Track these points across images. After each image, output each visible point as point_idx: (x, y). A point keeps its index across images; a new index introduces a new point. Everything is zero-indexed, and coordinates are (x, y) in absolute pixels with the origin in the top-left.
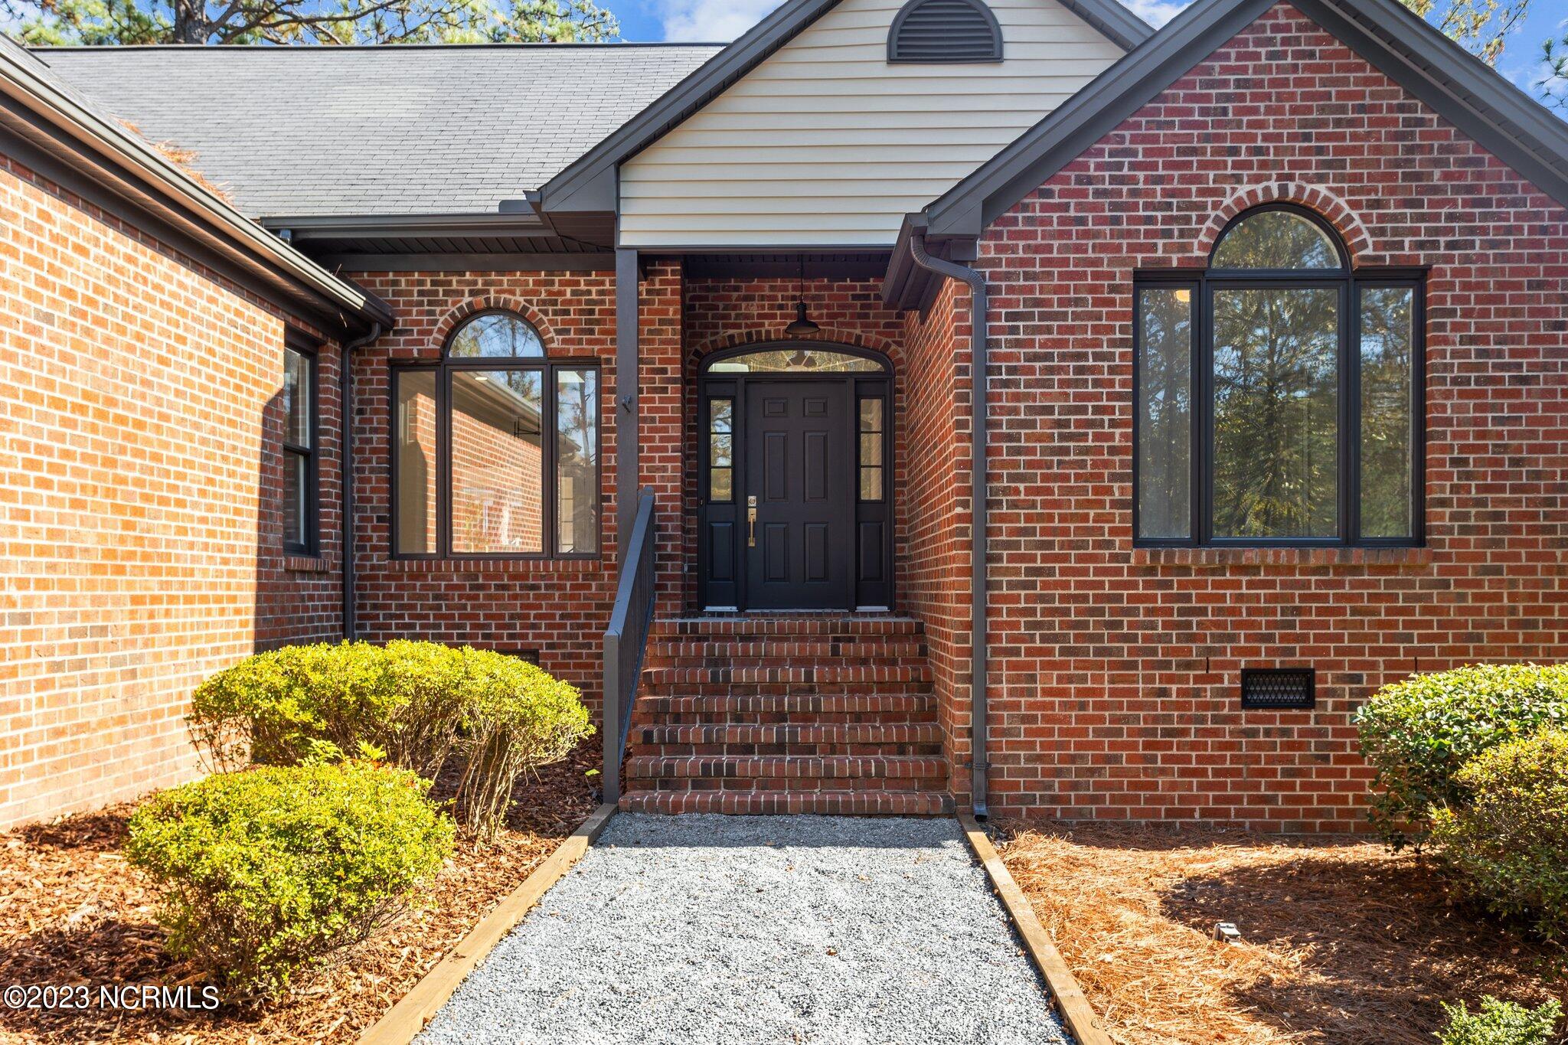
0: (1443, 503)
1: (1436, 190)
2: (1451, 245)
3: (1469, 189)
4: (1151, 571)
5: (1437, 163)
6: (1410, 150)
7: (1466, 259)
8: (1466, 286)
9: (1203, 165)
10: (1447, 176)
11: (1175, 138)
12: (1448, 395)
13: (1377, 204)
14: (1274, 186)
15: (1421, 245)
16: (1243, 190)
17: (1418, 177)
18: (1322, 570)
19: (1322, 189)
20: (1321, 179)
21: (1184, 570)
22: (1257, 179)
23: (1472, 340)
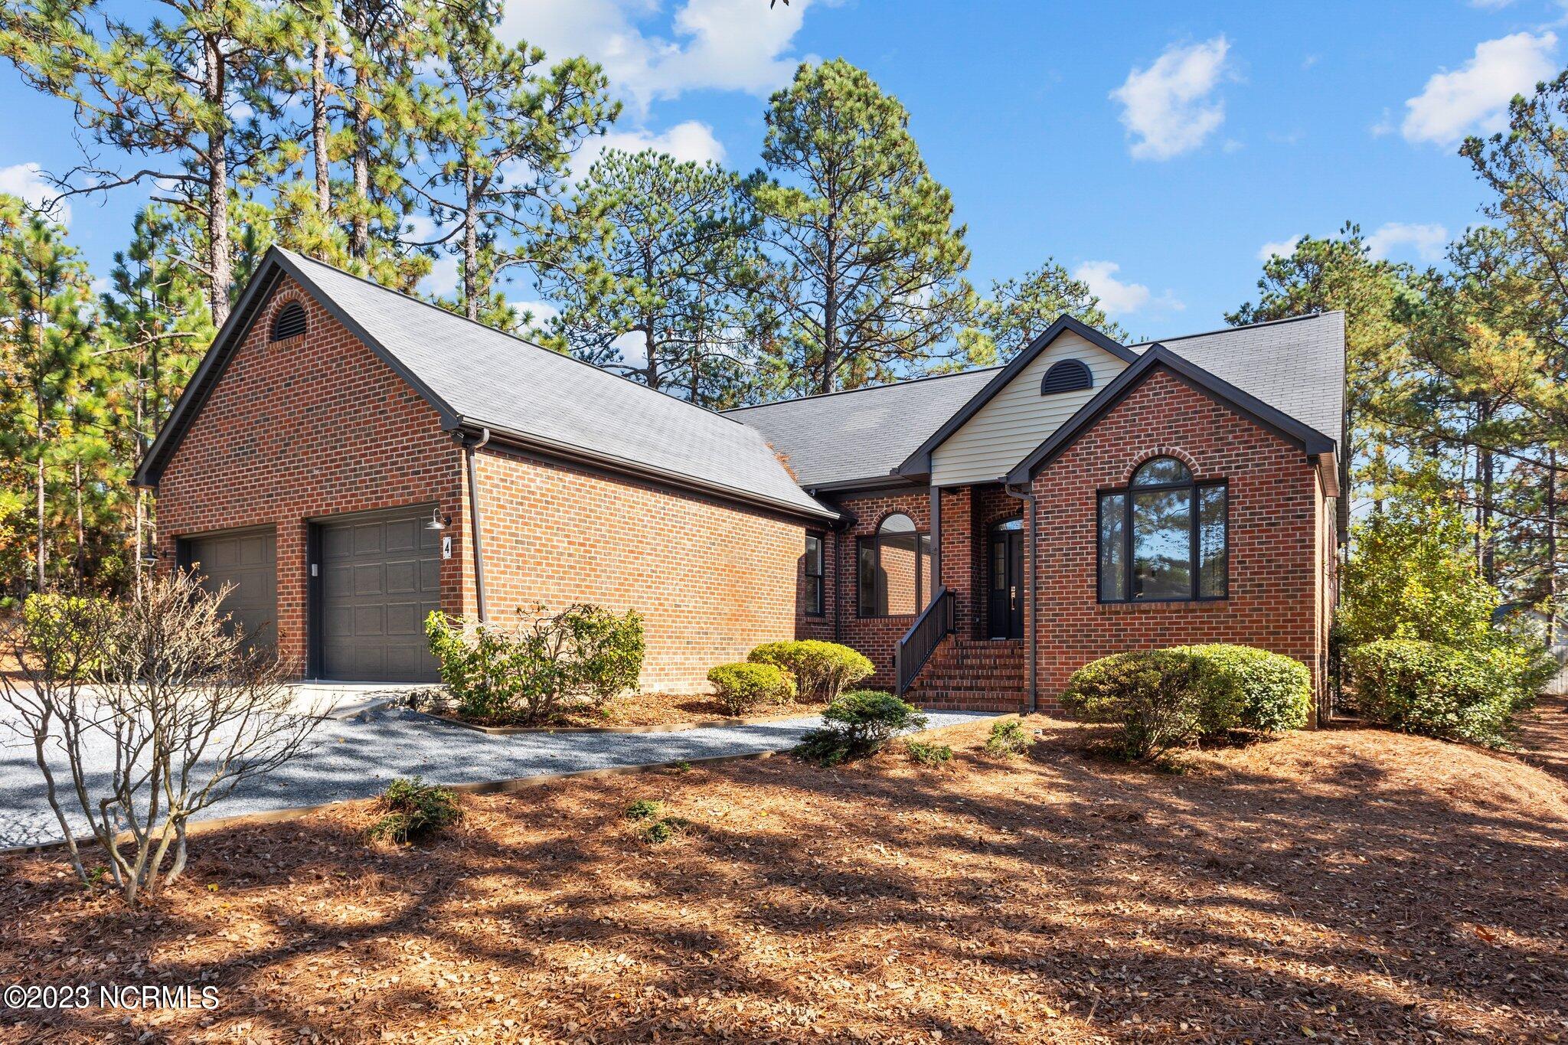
0: (1234, 580)
1: (1230, 444)
2: (1237, 467)
3: (1246, 442)
4: (1104, 613)
5: (1231, 432)
6: (1217, 428)
7: (1245, 473)
8: (1244, 485)
9: (1125, 444)
10: (1235, 437)
11: (1113, 434)
12: (1236, 533)
13: (1203, 452)
14: (1156, 449)
15: (1223, 469)
16: (1142, 453)
17: (1221, 439)
18: (1178, 611)
19: (1178, 448)
20: (1177, 444)
21: (1118, 613)
22: (1148, 447)
23: (1247, 508)
